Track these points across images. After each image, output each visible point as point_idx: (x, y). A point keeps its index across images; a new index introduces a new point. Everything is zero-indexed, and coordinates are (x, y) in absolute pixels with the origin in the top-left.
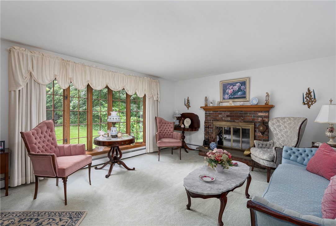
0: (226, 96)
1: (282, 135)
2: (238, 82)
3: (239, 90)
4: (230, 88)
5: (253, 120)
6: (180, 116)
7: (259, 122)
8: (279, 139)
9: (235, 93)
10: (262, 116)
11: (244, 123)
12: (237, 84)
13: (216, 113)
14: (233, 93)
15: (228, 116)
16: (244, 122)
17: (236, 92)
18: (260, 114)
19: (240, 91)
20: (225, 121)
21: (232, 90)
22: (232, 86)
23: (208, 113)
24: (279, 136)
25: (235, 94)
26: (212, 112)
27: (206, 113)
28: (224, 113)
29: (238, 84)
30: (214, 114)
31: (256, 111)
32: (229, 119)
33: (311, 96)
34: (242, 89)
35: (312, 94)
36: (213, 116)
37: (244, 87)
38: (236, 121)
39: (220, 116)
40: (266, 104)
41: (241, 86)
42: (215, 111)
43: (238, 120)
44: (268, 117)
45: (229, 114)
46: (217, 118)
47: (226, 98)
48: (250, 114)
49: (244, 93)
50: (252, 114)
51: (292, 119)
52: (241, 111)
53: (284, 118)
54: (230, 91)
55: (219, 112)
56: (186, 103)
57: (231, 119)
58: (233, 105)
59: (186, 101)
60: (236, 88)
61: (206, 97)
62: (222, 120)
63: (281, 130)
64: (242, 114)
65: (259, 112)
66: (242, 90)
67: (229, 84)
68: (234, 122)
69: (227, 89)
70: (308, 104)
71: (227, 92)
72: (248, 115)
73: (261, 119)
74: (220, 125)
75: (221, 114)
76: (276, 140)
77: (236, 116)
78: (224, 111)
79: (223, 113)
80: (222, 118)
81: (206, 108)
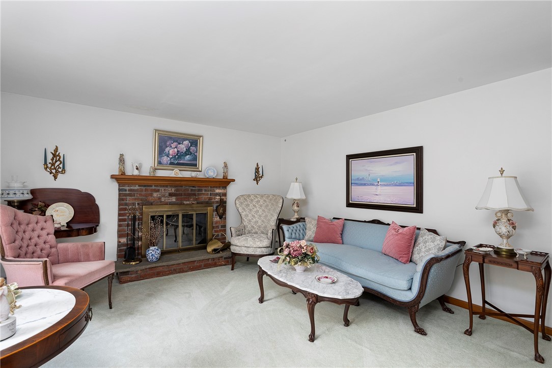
0: (165, 159)
1: (253, 216)
2: (187, 140)
3: (187, 153)
4: (173, 146)
5: (210, 199)
6: (30, 197)
7: (217, 202)
8: (250, 221)
9: (180, 155)
10: (220, 193)
11: (198, 205)
12: (184, 142)
13: (146, 190)
14: (177, 155)
15: (171, 195)
16: (198, 203)
17: (182, 155)
18: (218, 191)
19: (188, 155)
20: (166, 204)
21: (176, 150)
22: (175, 144)
23: (127, 188)
24: (250, 217)
25: (181, 158)
26: (137, 187)
27: (120, 190)
28: (165, 190)
29: (186, 142)
30: (142, 190)
31: (214, 187)
32: (174, 199)
33: (259, 172)
34: (191, 151)
35: (260, 170)
36: (141, 195)
37: (195, 149)
38: (185, 202)
39: (155, 195)
40: (225, 177)
41: (191, 146)
42: (145, 186)
43: (189, 200)
44: (225, 195)
45: (173, 190)
46: (150, 199)
47: (165, 162)
48: (206, 191)
49: (195, 159)
50: (208, 191)
51: (258, 196)
52: (193, 187)
53: (249, 196)
54: (172, 151)
55: (153, 188)
56: (49, 160)
57: (177, 199)
58: (180, 176)
59: (50, 156)
60: (183, 147)
61: (122, 155)
62: (160, 203)
63: (251, 210)
64: (195, 190)
65: (217, 187)
66: (191, 153)
67: (170, 138)
68: (182, 204)
69: (167, 147)
70: (257, 180)
71: (167, 152)
72: (203, 192)
73: (219, 197)
74: (156, 212)
75: (158, 191)
76: (246, 223)
77: (185, 195)
78: (163, 186)
79: (163, 189)
80: (160, 198)
81: (121, 179)
